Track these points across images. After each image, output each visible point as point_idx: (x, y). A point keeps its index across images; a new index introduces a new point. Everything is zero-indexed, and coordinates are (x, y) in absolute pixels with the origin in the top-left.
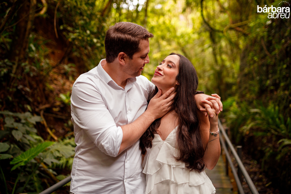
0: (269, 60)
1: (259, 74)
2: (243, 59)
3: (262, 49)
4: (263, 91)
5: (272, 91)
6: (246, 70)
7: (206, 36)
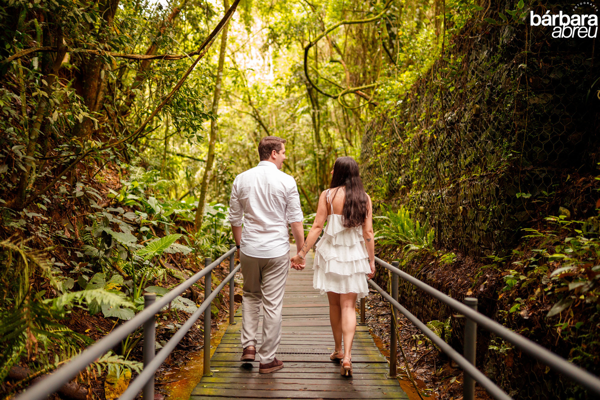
0: (402, 149)
1: (388, 166)
2: (366, 142)
3: (393, 132)
4: (393, 192)
5: (404, 192)
6: (371, 161)
7: (300, 92)
